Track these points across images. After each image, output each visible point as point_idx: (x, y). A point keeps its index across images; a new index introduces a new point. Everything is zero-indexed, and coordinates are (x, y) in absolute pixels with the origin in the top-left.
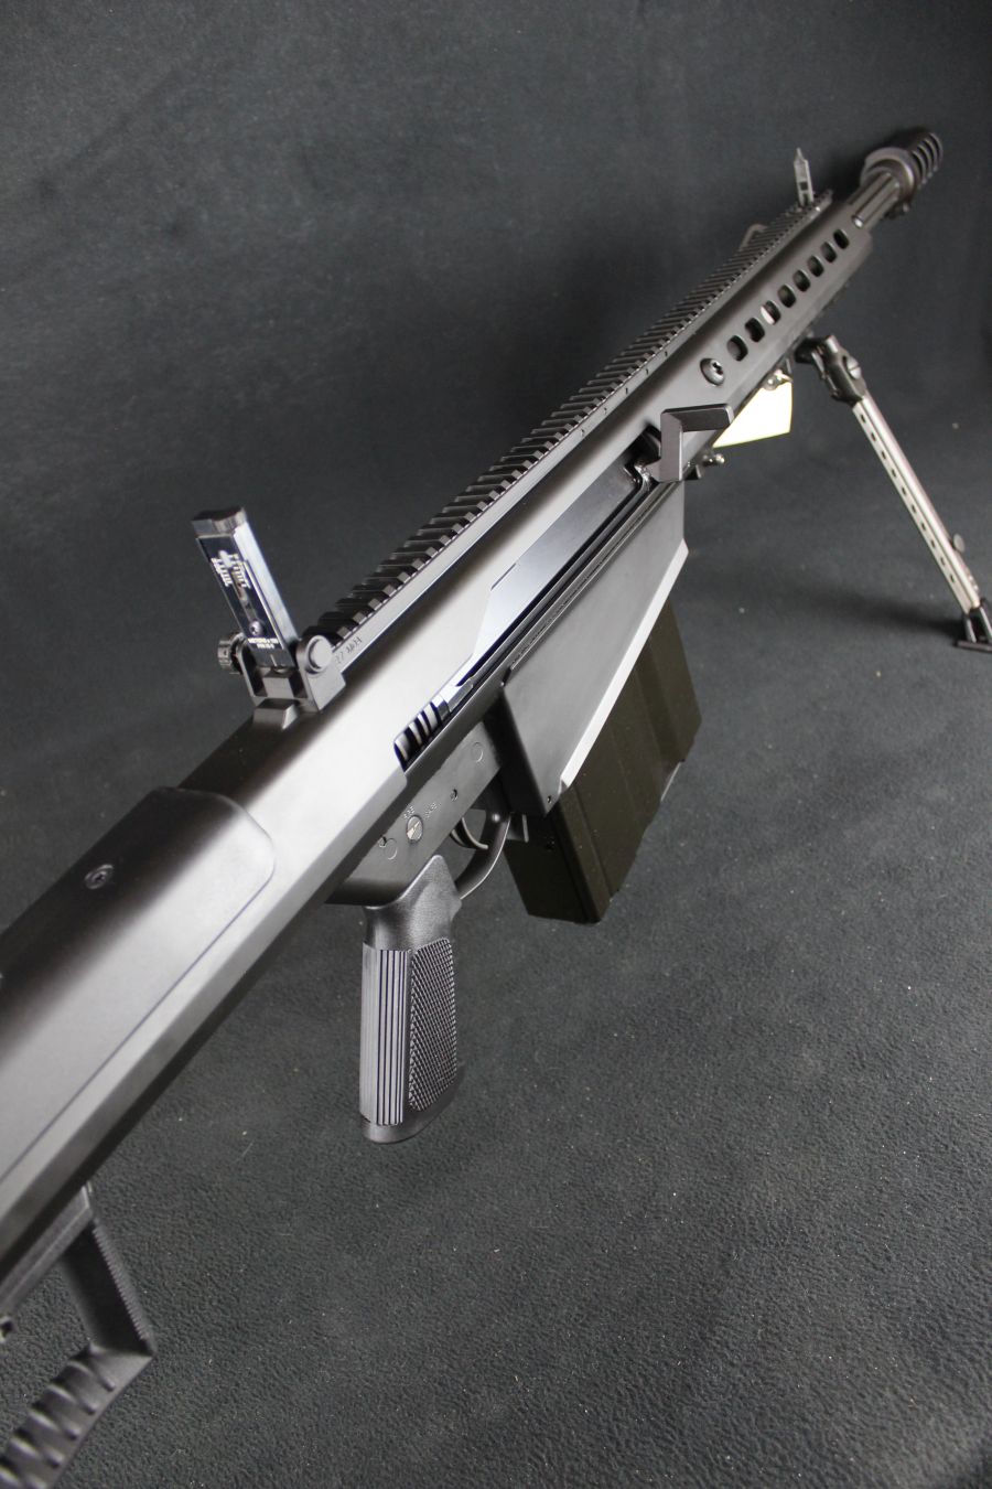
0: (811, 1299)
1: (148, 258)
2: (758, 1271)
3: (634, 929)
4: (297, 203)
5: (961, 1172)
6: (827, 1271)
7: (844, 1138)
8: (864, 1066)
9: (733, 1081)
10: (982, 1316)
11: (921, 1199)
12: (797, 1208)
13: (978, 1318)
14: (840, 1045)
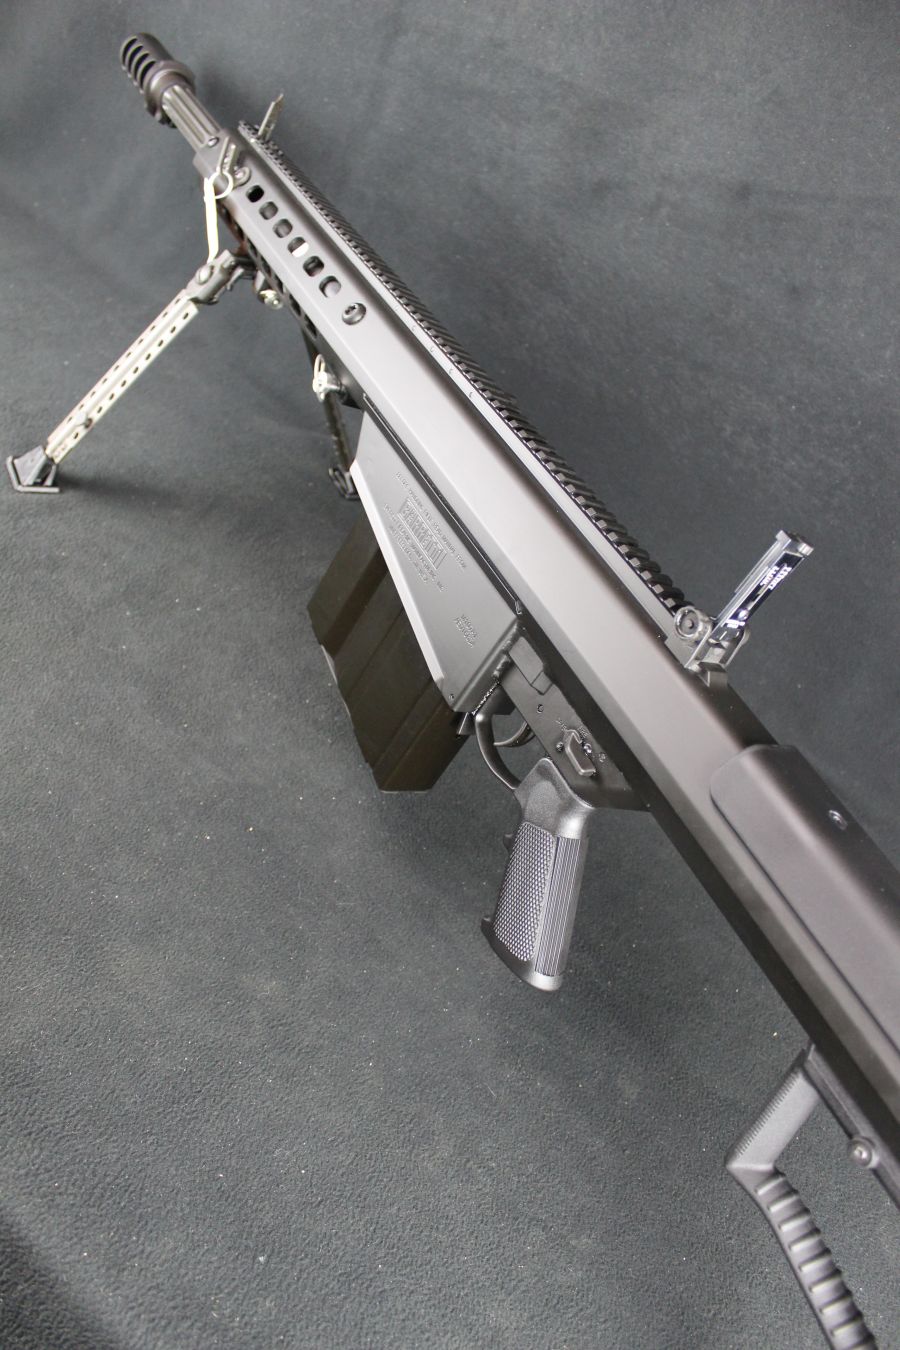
0: (33, 990)
1: (762, 291)
2: (54, 954)
3: (378, 855)
4: (888, 354)
5: (173, 1103)
6: (60, 1001)
7: (194, 1013)
8: (272, 1027)
9: (235, 931)
10: (31, 1115)
11: (142, 1071)
12: (118, 980)
13: (30, 1111)
14: (290, 1010)
